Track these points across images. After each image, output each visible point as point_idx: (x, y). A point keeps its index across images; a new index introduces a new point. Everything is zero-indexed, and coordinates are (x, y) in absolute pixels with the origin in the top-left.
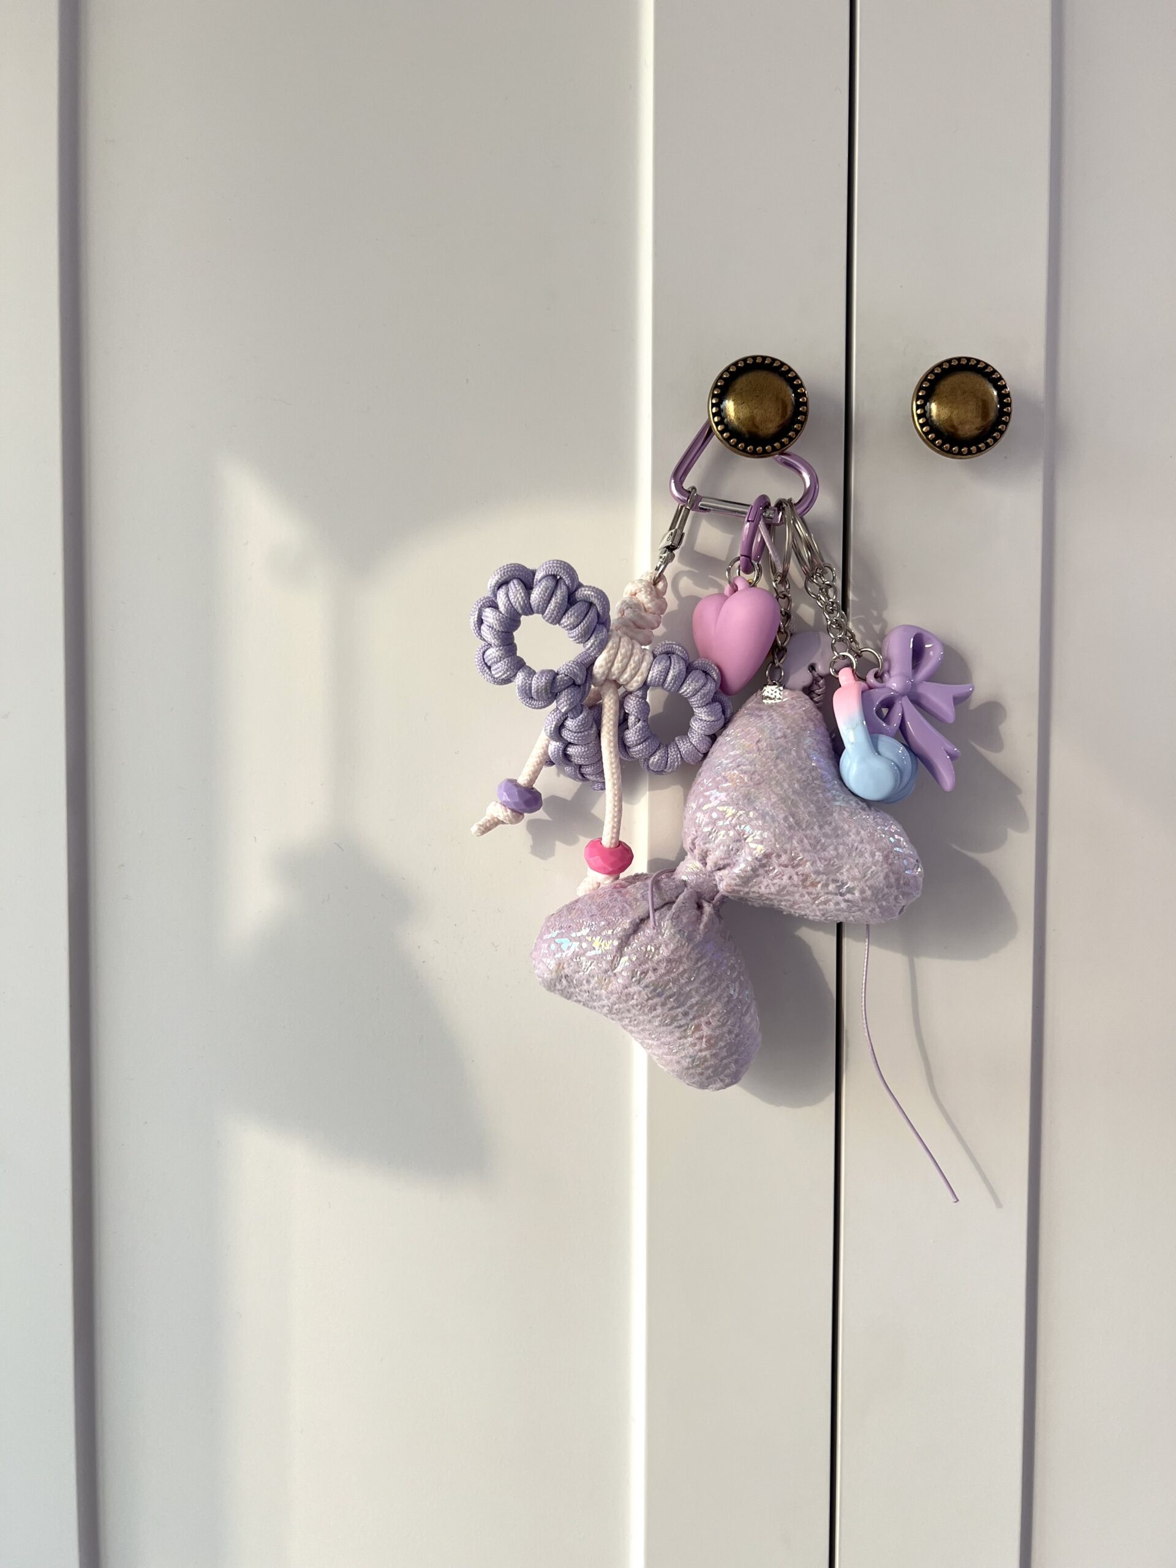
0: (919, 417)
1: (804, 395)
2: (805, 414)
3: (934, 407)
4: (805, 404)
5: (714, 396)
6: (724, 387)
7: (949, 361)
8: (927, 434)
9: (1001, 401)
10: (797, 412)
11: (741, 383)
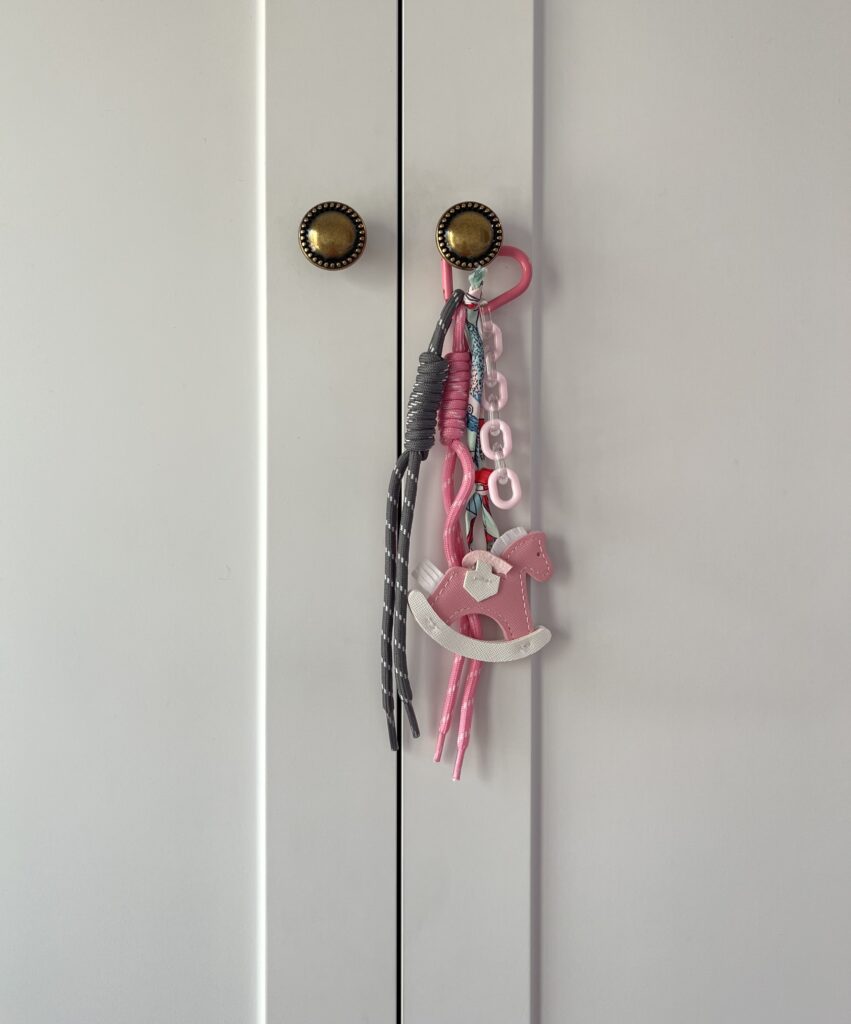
0: (440, 242)
1: (362, 229)
2: (364, 242)
3: (450, 235)
4: (364, 235)
5: (302, 229)
6: (309, 222)
7: (460, 205)
8: (445, 253)
9: (495, 233)
10: (357, 241)
11: (321, 218)
